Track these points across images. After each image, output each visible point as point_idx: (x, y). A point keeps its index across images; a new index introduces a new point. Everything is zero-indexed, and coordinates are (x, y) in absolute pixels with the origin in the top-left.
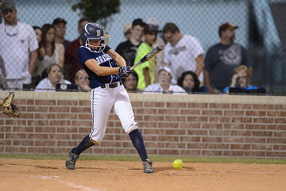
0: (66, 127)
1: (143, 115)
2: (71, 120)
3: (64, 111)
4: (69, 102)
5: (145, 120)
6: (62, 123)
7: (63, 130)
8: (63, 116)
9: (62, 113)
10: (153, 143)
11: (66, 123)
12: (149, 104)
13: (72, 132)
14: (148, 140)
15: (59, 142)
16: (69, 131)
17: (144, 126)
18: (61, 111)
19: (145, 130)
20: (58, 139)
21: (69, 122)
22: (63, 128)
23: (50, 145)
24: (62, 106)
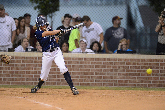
0: (31, 71)
1: (72, 65)
2: (34, 67)
3: (30, 63)
4: (33, 58)
5: (73, 67)
6: (29, 69)
7: (29, 73)
8: (29, 65)
9: (29, 64)
10: (77, 79)
11: (31, 69)
12: (74, 59)
13: (34, 73)
14: (74, 78)
15: (28, 79)
16: (32, 73)
17: (72, 70)
18: (28, 62)
19: (72, 72)
20: (27, 77)
21: (32, 68)
22: (30, 72)
23: (23, 80)
24: (29, 60)
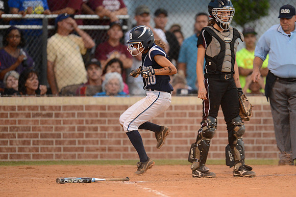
0: (183, 132)
2: (189, 125)
5: (264, 123)
6: (180, 128)
8: (180, 121)
11: (184, 128)
24: (179, 111)
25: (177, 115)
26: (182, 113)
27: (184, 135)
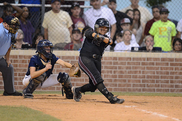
4: (140, 59)
7: (136, 77)
9: (136, 66)
11: (138, 72)
13: (142, 78)
16: (140, 77)
20: (133, 82)
23: (128, 86)
24: (135, 61)
25: (134, 64)
26: (137, 62)
27: (138, 76)
